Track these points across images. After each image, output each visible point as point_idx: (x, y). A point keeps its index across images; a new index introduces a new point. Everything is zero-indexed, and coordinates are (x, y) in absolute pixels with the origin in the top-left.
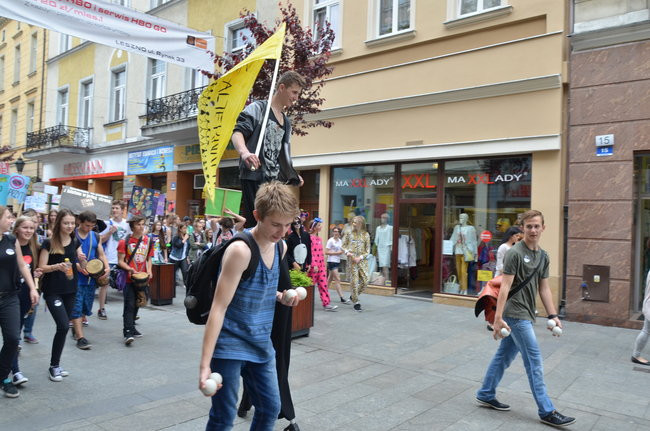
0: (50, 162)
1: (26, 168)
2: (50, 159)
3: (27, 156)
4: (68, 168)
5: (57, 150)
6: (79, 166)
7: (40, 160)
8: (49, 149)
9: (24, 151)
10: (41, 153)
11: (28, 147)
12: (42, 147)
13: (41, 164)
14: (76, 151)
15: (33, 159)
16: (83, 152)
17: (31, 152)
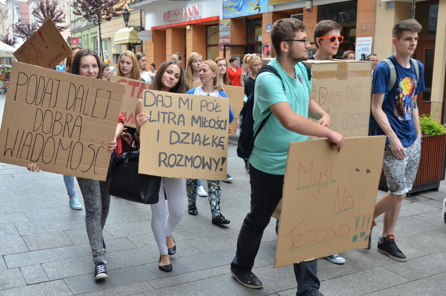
0: (151, 11)
1: (131, 17)
2: (152, 7)
3: (133, 6)
4: (167, 15)
6: (177, 13)
7: (142, 10)
13: (143, 13)
15: (136, 9)
17: (135, 2)
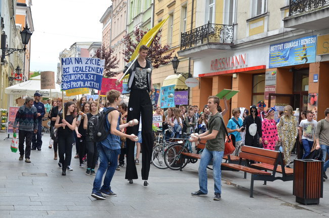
0: (199, 59)
1: (180, 65)
2: (200, 56)
3: (182, 54)
4: (215, 63)
5: (206, 48)
7: (191, 58)
8: (199, 46)
9: (179, 50)
10: (192, 51)
11: (182, 46)
12: (193, 46)
13: (192, 61)
14: (221, 47)
16: (228, 47)
17: (185, 50)
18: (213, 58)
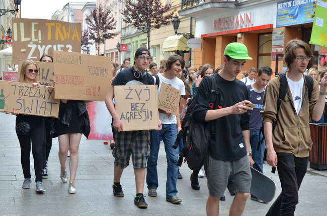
0: (202, 18)
1: (181, 25)
2: (202, 15)
3: (183, 13)
4: (218, 23)
5: (209, 6)
6: (228, 21)
7: (192, 17)
8: (202, 5)
9: (179, 9)
10: (194, 10)
11: (183, 5)
12: (195, 4)
13: (193, 21)
14: (225, 5)
15: (187, 16)
16: (233, 6)
17: (186, 9)
18: (216, 17)
